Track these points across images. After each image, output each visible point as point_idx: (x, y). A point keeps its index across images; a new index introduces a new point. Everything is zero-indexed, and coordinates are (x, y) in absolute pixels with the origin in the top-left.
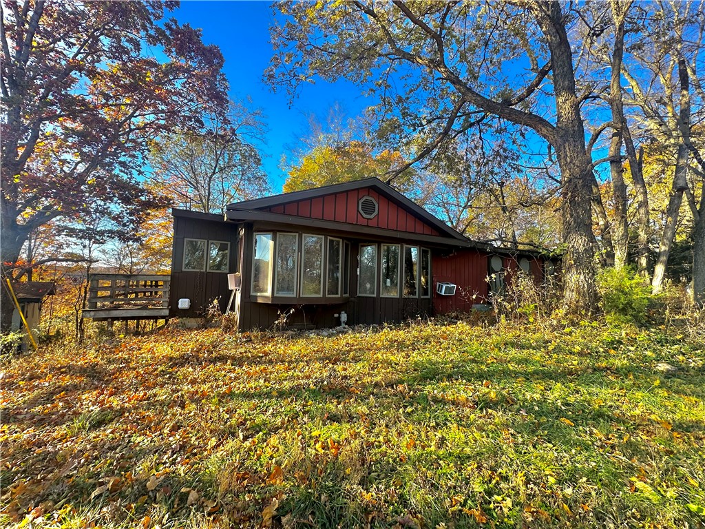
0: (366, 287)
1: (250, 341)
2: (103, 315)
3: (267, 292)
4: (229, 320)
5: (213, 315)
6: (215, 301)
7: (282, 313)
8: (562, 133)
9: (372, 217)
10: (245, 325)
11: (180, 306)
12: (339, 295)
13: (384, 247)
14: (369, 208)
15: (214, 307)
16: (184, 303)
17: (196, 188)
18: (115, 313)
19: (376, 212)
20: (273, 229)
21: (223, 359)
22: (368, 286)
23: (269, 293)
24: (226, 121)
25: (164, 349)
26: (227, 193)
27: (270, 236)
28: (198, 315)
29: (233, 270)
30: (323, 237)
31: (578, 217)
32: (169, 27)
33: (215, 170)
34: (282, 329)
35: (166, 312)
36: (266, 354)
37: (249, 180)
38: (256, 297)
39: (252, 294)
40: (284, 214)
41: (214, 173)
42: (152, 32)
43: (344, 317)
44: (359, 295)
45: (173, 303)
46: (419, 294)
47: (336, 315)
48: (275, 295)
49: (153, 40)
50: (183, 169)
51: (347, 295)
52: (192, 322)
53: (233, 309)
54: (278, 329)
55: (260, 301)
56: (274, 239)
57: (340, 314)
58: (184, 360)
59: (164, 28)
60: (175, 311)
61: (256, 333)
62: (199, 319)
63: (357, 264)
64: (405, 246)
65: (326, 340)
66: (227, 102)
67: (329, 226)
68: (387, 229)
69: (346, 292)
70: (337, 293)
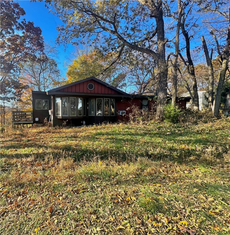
0: (92, 113)
1: (56, 129)
2: (17, 123)
3: (60, 115)
4: (50, 124)
5: (45, 123)
6: (46, 118)
7: (65, 121)
8: (158, 55)
9: (92, 89)
10: (54, 125)
11: (36, 120)
12: (82, 116)
13: (97, 99)
14: (91, 87)
15: (45, 120)
17: (35, 78)
18: (20, 122)
19: (94, 88)
21: (50, 132)
22: (93, 112)
23: (61, 116)
24: (43, 54)
25: (35, 130)
26: (45, 78)
27: (60, 98)
28: (41, 123)
29: (50, 109)
30: (76, 98)
31: (162, 86)
32: (22, 22)
33: (41, 71)
35: (32, 122)
36: (60, 131)
37: (53, 73)
38: (57, 117)
39: (56, 116)
41: (41, 72)
42: (18, 26)
43: (84, 122)
44: (89, 115)
45: (34, 119)
46: (110, 115)
47: (82, 122)
48: (63, 116)
49: (18, 28)
50: (30, 71)
51: (85, 116)
52: (39, 125)
53: (51, 121)
54: (64, 126)
56: (61, 99)
57: (83, 122)
58: (40, 132)
59: (21, 24)
60: (35, 122)
61: (57, 127)
62: (41, 124)
63: (88, 105)
64: (104, 98)
65: (77, 129)
66: (44, 47)
67: (77, 94)
68: (98, 93)
69: (85, 115)
70: (81, 115)
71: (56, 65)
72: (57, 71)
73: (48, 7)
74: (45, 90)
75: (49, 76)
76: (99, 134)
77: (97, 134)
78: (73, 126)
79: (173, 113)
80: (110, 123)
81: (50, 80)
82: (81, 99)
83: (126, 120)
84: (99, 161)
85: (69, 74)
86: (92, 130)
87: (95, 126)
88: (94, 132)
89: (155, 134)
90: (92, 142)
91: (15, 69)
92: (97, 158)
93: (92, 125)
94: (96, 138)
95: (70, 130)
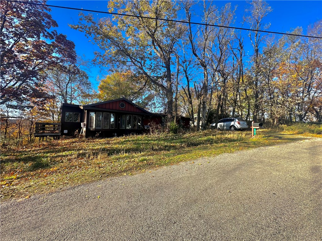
2: (40, 135)
3: (93, 128)
5: (76, 135)
6: (77, 131)
7: (98, 133)
8: (168, 91)
9: (123, 108)
10: (87, 136)
11: (64, 132)
13: (127, 116)
14: (122, 105)
15: (77, 132)
16: (66, 131)
19: (125, 106)
20: (95, 111)
22: (123, 126)
28: (71, 135)
29: (83, 122)
30: (109, 113)
32: (53, 32)
34: (98, 137)
35: (60, 134)
37: (83, 84)
39: (89, 128)
40: (98, 107)
41: (69, 83)
42: (46, 34)
43: (116, 134)
45: (62, 132)
46: (137, 128)
47: (113, 134)
48: (96, 128)
52: (68, 137)
53: (82, 132)
55: (91, 130)
56: (95, 114)
59: (51, 33)
60: (63, 134)
61: (90, 138)
63: (119, 120)
64: (133, 115)
65: (109, 139)
66: (76, 60)
67: (111, 110)
68: (128, 111)
69: (116, 128)
70: (113, 128)
71: (87, 78)
72: (88, 84)
73: (88, 37)
74: (71, 102)
75: (78, 88)
76: (127, 141)
77: (125, 141)
78: (105, 137)
79: (174, 127)
80: (136, 134)
81: (78, 91)
82: (113, 115)
83: (147, 132)
84: (124, 153)
85: (102, 88)
86: (121, 139)
87: (124, 136)
88: (124, 140)
89: (162, 140)
90: (121, 146)
91: (38, 77)
92: (124, 152)
93: (123, 136)
94: (124, 143)
95: (103, 140)
